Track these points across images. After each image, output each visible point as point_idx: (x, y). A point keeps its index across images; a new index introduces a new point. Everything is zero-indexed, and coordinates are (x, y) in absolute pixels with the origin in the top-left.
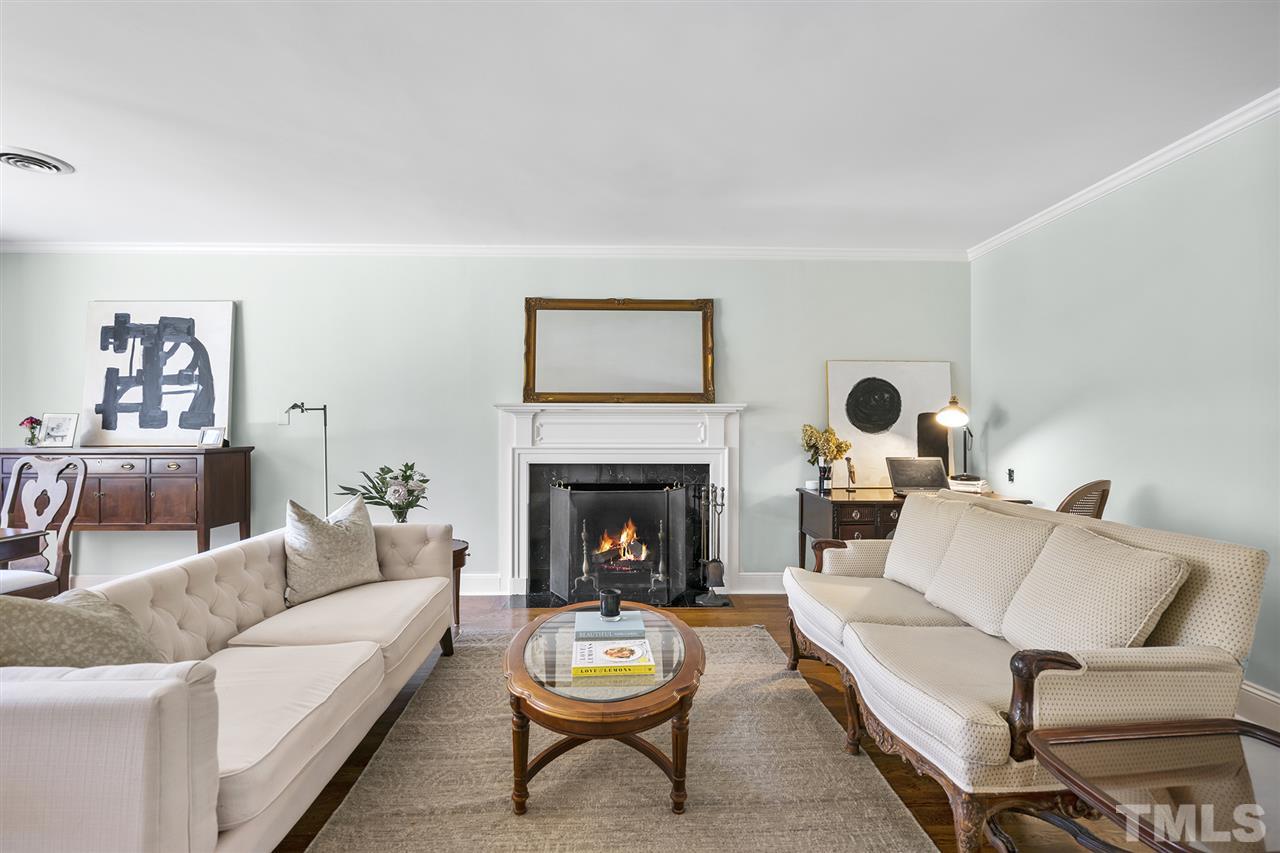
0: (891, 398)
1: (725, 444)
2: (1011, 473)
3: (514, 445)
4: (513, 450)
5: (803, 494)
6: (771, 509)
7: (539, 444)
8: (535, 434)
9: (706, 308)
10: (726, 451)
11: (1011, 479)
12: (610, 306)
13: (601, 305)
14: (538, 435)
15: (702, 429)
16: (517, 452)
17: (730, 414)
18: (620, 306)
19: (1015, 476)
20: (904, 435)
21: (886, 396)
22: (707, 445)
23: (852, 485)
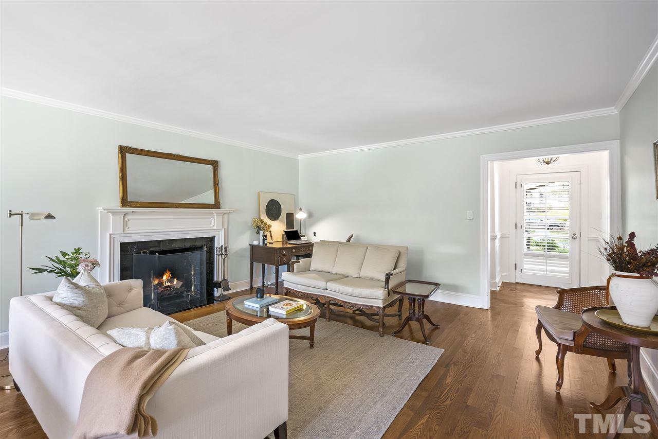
0: (279, 207)
1: (223, 227)
2: (315, 233)
3: (111, 232)
4: (110, 235)
5: (252, 247)
6: (239, 254)
7: (127, 231)
8: (125, 224)
9: (215, 164)
10: (223, 230)
11: (315, 235)
12: (170, 157)
13: (166, 156)
14: (126, 226)
15: (213, 220)
16: (113, 236)
17: (225, 213)
18: (177, 158)
19: (316, 234)
20: (282, 221)
21: (277, 206)
22: (215, 228)
23: (271, 241)
